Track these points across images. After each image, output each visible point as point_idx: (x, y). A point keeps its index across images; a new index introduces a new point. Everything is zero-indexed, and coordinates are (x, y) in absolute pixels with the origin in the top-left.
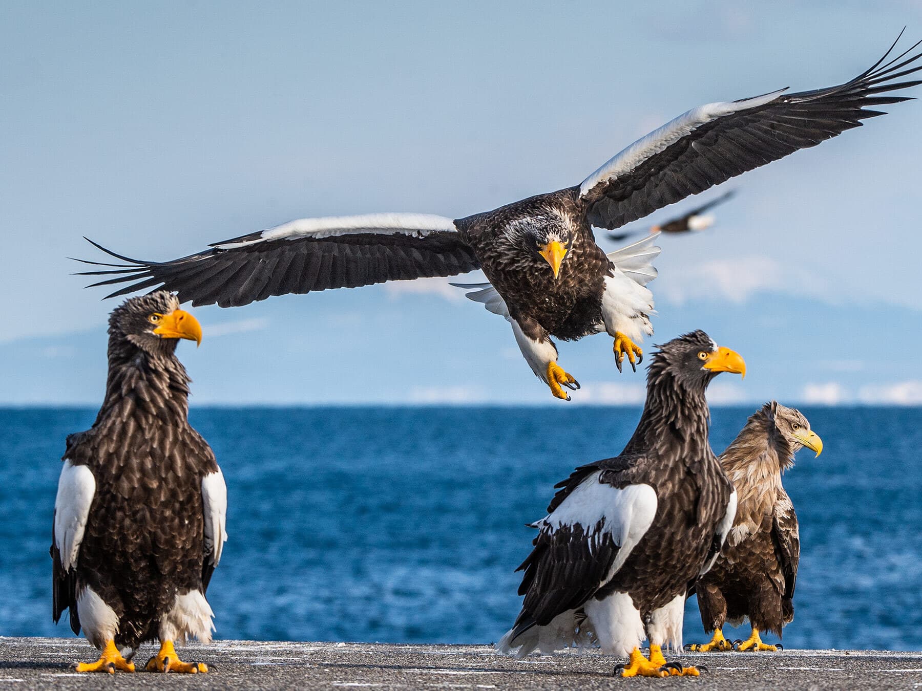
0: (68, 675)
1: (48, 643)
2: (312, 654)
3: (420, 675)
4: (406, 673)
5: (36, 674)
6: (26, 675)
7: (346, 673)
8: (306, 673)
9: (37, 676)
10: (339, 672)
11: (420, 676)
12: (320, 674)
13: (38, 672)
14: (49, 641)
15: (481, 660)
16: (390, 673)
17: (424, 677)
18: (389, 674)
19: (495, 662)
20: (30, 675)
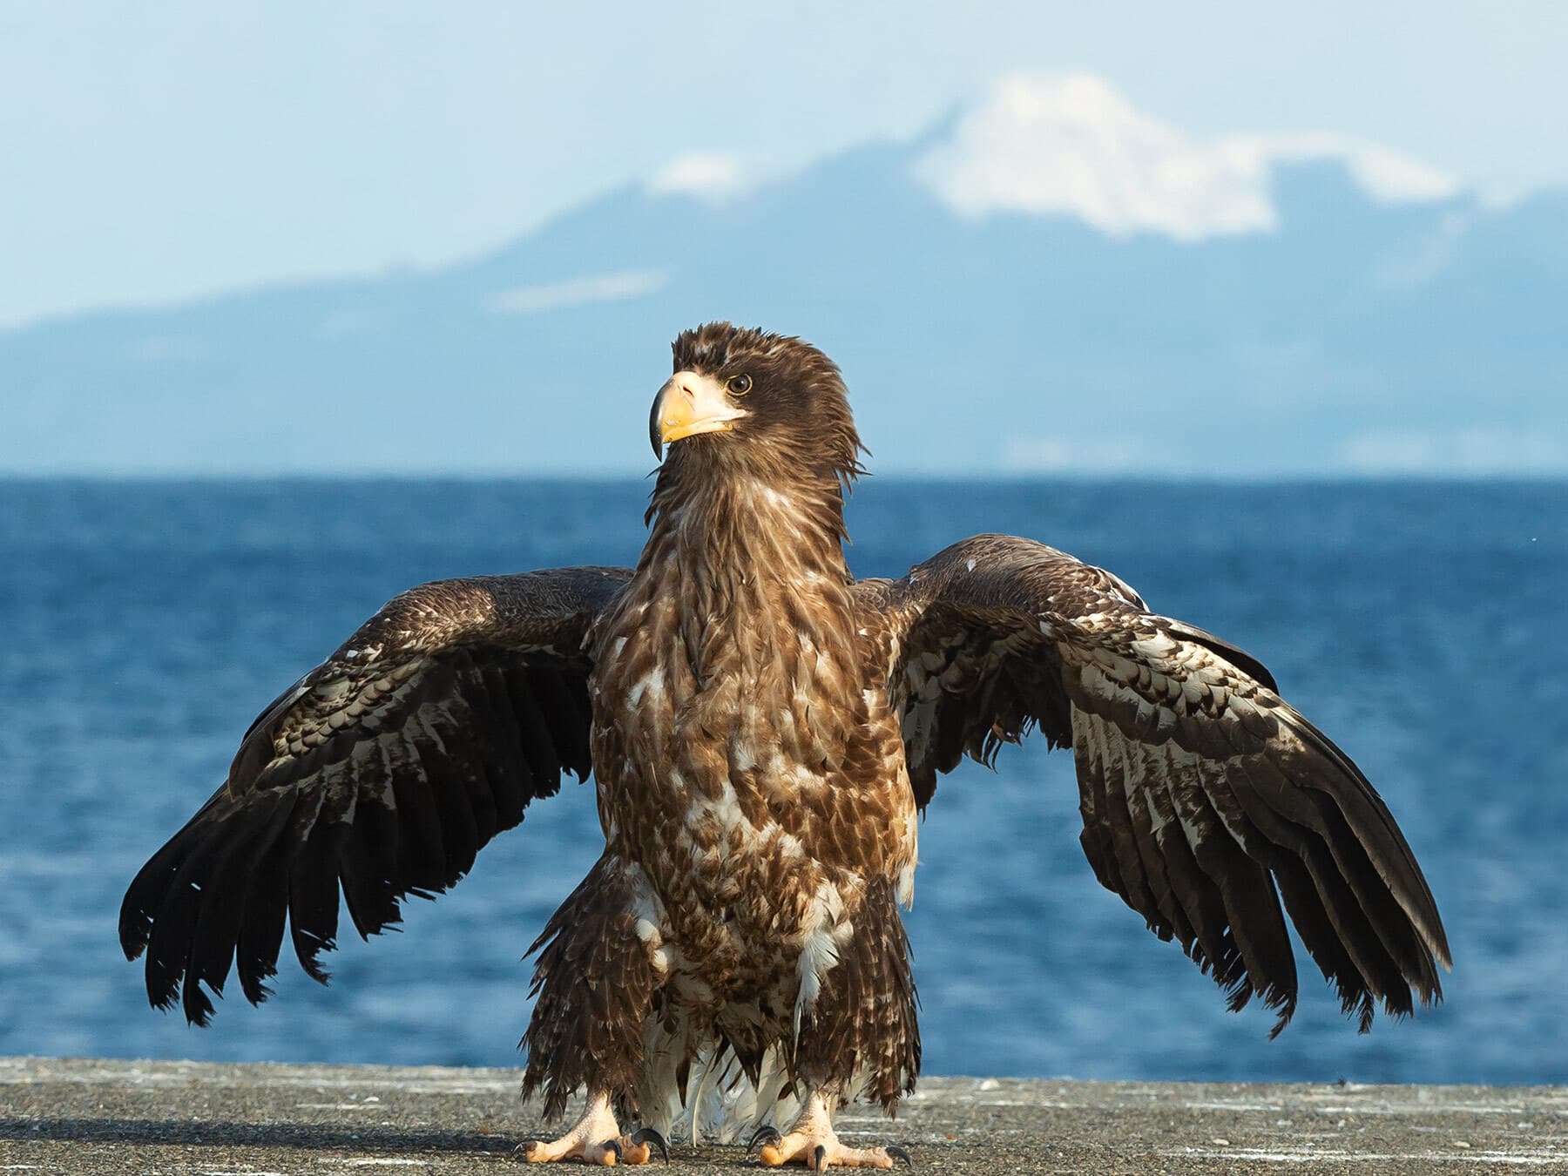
0: (382, 1162)
1: (300, 1078)
2: (928, 1109)
3: (1201, 1163)
4: (1168, 1158)
5: (305, 1160)
6: (283, 1161)
7: (1028, 1160)
8: (933, 1159)
9: (309, 1164)
10: (1011, 1157)
11: (1201, 1166)
12: (968, 1161)
13: (310, 1154)
14: (300, 1073)
15: (1327, 1125)
16: (1130, 1158)
17: (1212, 1169)
18: (1128, 1162)
19: (1362, 1130)
20: (293, 1162)
